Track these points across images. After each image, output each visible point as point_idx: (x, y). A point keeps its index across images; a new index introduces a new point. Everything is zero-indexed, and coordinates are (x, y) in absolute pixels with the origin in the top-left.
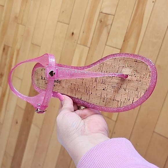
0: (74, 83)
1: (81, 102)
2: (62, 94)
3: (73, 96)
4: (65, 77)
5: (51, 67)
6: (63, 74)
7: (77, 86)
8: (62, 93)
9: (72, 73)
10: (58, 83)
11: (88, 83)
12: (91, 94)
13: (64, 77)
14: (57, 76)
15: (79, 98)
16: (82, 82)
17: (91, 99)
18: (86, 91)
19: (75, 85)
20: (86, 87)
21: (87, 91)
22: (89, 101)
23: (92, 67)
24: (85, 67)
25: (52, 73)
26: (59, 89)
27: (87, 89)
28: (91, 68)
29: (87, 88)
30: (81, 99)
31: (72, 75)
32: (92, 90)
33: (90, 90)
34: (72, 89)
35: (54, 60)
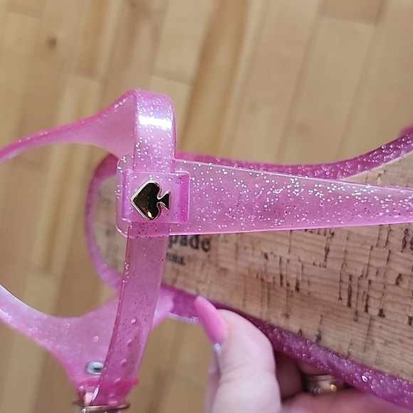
0: (279, 254)
1: (320, 355)
2: (219, 306)
3: (274, 321)
4: (228, 222)
5: (149, 164)
6: (221, 206)
7: (294, 269)
8: (219, 299)
9: (273, 196)
10: (197, 248)
11: (363, 255)
12: (381, 314)
13: (221, 219)
14: (183, 216)
15: (311, 332)
16: (327, 250)
17: (379, 347)
18: (345, 296)
19: (284, 261)
20: (346, 279)
21: (354, 298)
22: (370, 358)
23: (383, 166)
24: (343, 163)
25: (150, 199)
26: (203, 277)
27: (355, 289)
28: (378, 169)
29: (355, 281)
30: (319, 338)
31: (274, 211)
32: (389, 297)
33: (372, 294)
34: (271, 280)
35: (165, 124)
